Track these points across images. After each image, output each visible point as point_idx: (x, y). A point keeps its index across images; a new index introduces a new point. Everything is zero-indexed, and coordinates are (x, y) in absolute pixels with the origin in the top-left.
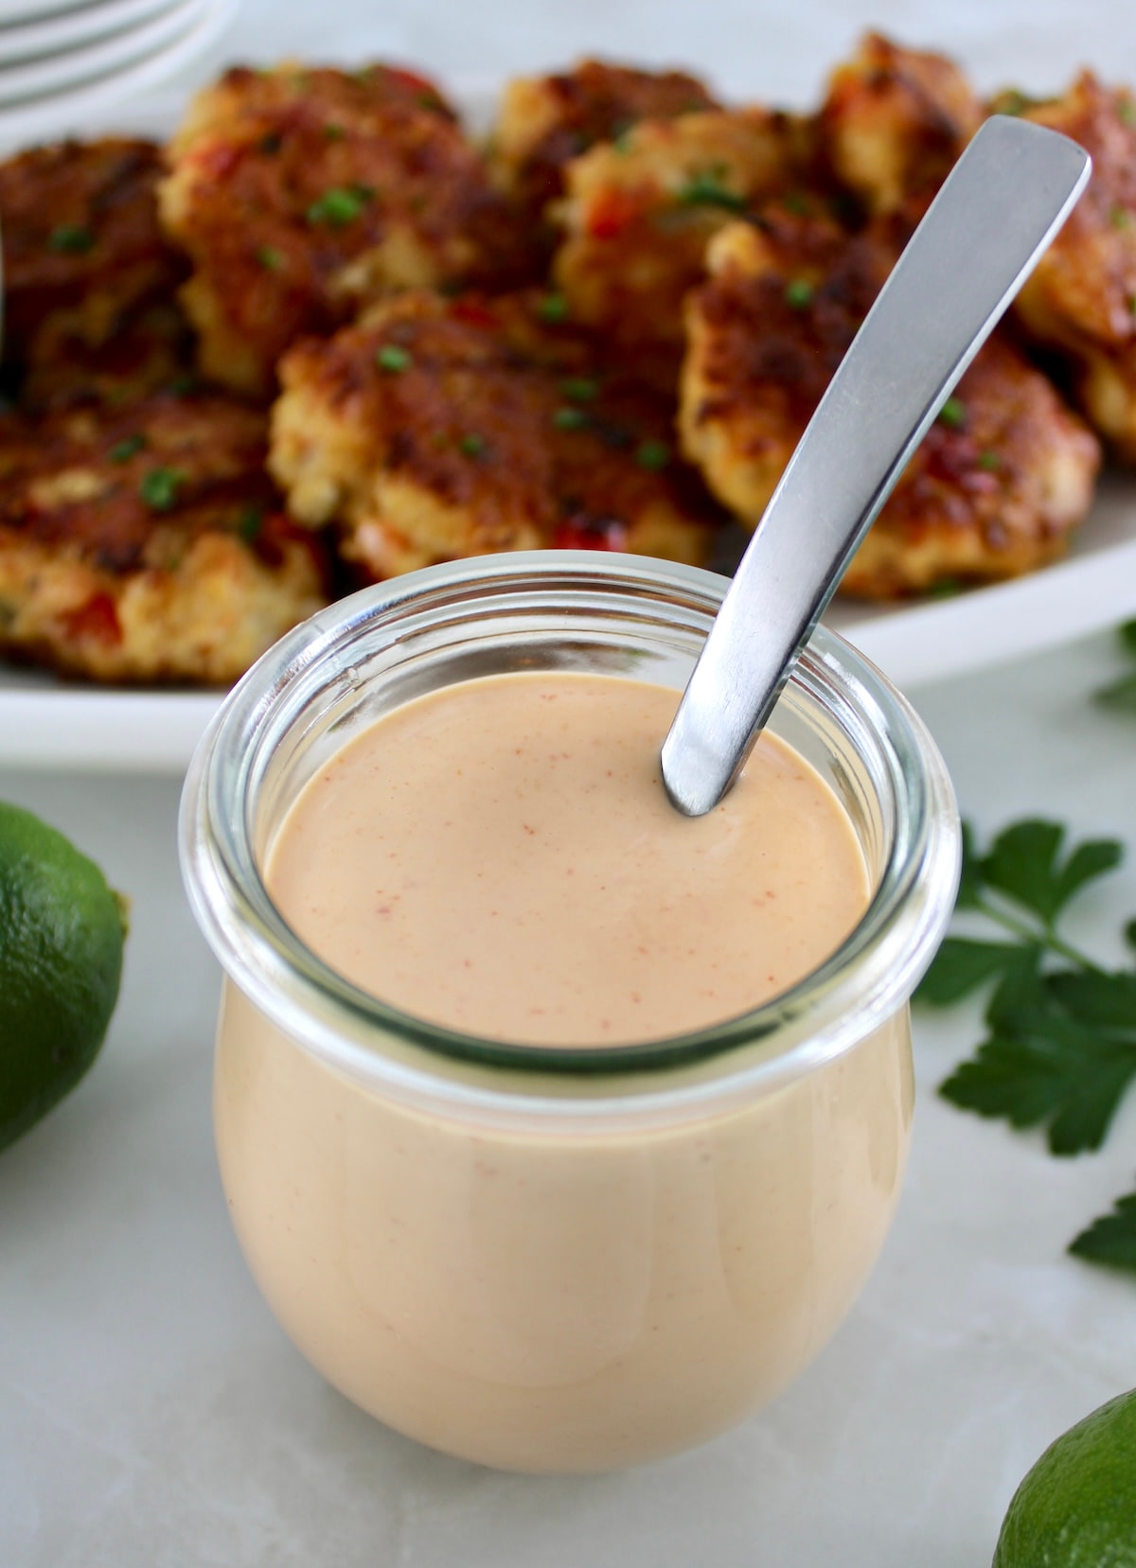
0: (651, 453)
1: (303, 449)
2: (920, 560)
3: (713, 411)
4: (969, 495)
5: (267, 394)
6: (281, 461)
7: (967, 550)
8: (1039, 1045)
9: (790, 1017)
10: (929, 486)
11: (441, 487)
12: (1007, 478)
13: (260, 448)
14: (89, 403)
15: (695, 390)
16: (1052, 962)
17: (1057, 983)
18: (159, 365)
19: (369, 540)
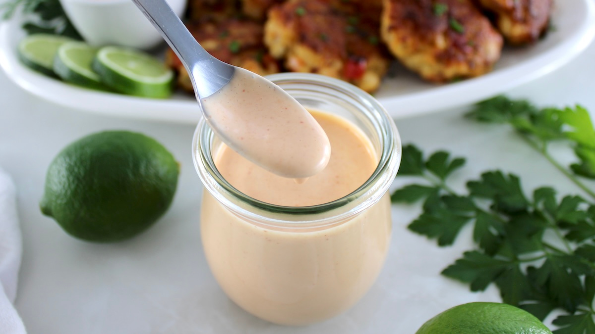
0: (373, 39)
1: (275, 36)
2: (450, 71)
3: (392, 28)
4: (464, 54)
5: (263, 20)
6: (269, 40)
7: (463, 69)
8: (437, 215)
9: (350, 200)
10: (453, 51)
11: (314, 48)
12: (476, 49)
13: (261, 36)
14: (212, 21)
15: (386, 21)
16: (443, 192)
17: (445, 199)
18: (229, 10)
19: (293, 62)
